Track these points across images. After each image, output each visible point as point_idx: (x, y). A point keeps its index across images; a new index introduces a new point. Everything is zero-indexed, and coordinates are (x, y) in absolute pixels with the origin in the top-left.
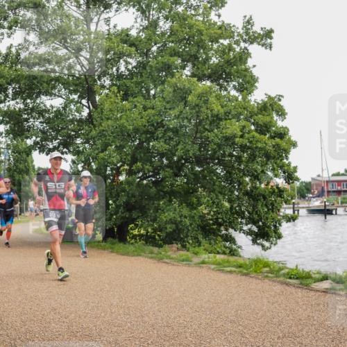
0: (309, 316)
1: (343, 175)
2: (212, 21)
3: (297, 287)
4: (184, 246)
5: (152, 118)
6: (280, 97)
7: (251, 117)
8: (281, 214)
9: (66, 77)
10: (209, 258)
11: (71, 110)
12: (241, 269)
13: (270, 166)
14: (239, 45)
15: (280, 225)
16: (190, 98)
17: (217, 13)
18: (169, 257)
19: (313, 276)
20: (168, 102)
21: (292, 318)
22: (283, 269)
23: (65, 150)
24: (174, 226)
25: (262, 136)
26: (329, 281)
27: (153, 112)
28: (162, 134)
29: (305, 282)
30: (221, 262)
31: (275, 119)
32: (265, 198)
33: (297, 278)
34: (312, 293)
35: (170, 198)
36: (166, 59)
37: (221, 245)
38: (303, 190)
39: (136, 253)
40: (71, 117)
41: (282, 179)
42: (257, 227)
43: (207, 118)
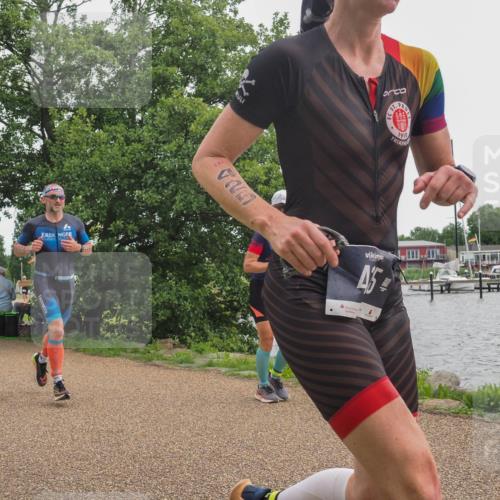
1: (408, 239)
2: (228, 18)
4: (183, 342)
5: (138, 155)
9: (8, 91)
10: (219, 357)
11: (16, 139)
16: (193, 127)
17: (232, 8)
18: (160, 357)
20: (161, 133)
23: (7, 200)
24: (168, 312)
27: (140, 146)
28: (152, 179)
30: (236, 363)
35: (164, 271)
36: (161, 69)
37: (236, 339)
39: (112, 352)
40: (16, 151)
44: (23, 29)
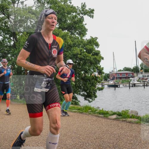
0: (107, 130)
1: (122, 71)
2: (68, 5)
3: (103, 118)
6: (96, 38)
7: (84, 46)
8: (97, 87)
9: (4, 27)
11: (6, 41)
12: (80, 111)
13: (92, 67)
14: (79, 15)
15: (96, 92)
17: (70, 1)
19: (109, 113)
21: (100, 131)
22: (97, 110)
25: (89, 55)
26: (116, 115)
29: (105, 116)
30: (71, 107)
31: (94, 47)
32: (90, 81)
33: (103, 114)
34: (109, 120)
38: (106, 77)
40: (6, 45)
41: (97, 73)
42: (86, 93)
43: (66, 46)
44: (8, 9)
